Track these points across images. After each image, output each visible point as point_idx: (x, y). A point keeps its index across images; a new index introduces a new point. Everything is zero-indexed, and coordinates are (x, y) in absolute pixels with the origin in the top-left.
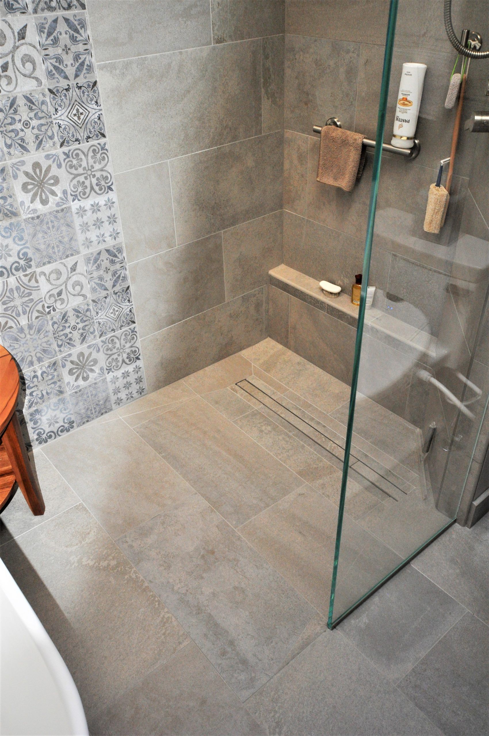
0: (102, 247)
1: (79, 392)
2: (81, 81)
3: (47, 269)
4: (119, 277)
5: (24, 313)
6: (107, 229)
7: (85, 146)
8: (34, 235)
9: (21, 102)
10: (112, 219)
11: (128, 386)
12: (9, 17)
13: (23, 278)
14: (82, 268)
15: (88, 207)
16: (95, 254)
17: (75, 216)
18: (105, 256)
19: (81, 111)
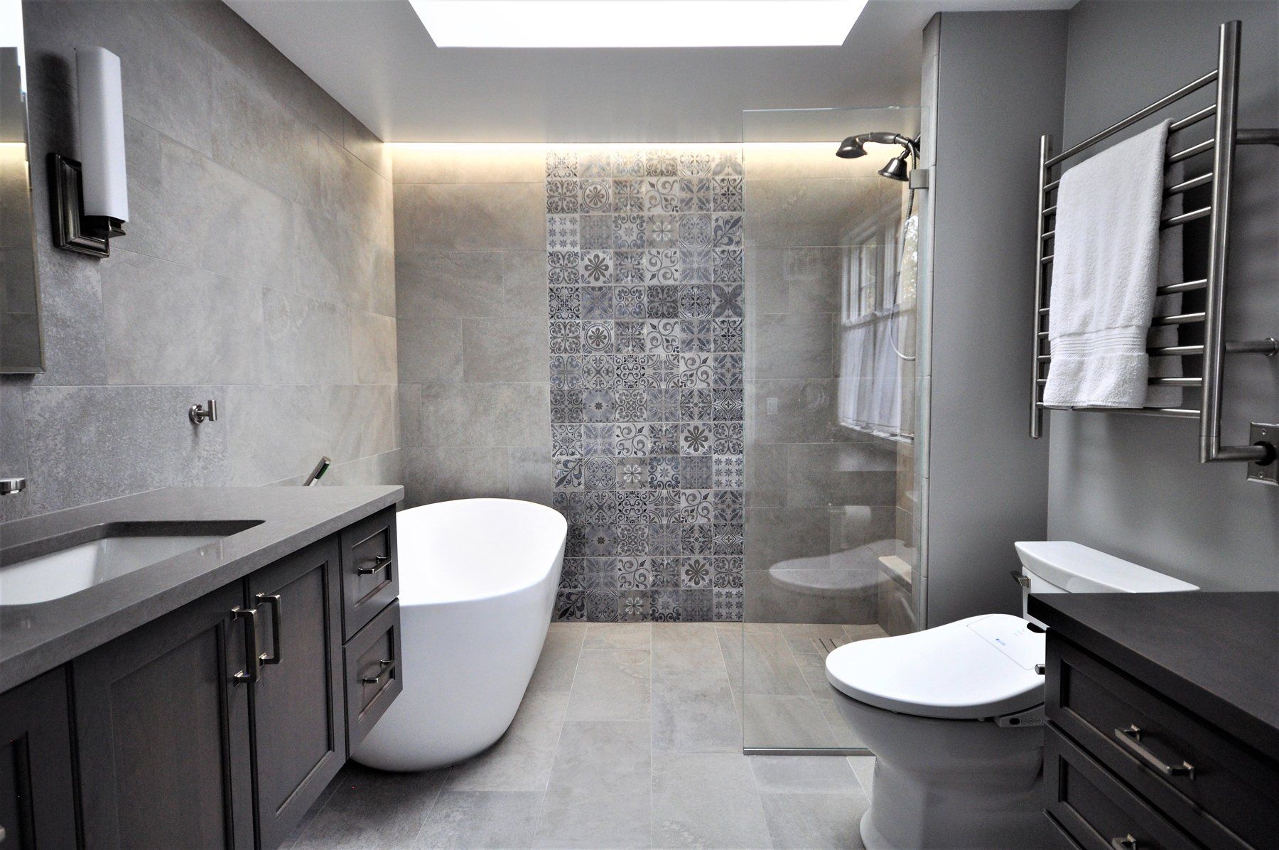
0: (728, 489)
1: (690, 592)
2: (734, 387)
3: (688, 492)
4: (737, 514)
5: (666, 516)
6: (734, 478)
7: (729, 423)
8: (685, 468)
9: (696, 393)
10: (739, 472)
11: (729, 605)
12: (700, 353)
13: (671, 492)
14: (711, 498)
15: (723, 460)
16: (722, 492)
17: (714, 463)
18: (729, 496)
19: (730, 403)
